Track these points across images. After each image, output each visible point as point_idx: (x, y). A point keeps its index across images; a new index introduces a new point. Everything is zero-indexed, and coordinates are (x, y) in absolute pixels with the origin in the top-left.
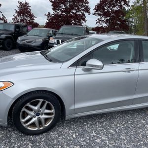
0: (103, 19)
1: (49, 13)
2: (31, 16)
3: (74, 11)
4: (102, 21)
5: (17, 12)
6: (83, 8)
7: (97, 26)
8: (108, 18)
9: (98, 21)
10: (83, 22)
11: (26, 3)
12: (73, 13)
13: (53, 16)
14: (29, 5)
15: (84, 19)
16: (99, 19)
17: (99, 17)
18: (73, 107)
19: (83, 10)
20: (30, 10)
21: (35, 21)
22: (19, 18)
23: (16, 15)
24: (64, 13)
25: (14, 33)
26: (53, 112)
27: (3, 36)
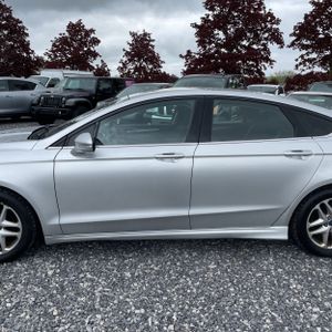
0: (314, 55)
1: (189, 52)
2: (155, 60)
3: (245, 43)
4: (310, 61)
5: (127, 54)
6: (266, 35)
7: (298, 72)
8: (328, 53)
9: (300, 60)
10: (267, 65)
11: (145, 34)
12: (244, 46)
13: (197, 56)
14: (152, 38)
15: (267, 59)
16: (302, 56)
17: (304, 52)
19: (266, 39)
20: (153, 46)
21: (162, 70)
22: (131, 67)
23: (125, 59)
24: (223, 50)
25: (95, 95)
26: (18, 225)
27: (71, 101)
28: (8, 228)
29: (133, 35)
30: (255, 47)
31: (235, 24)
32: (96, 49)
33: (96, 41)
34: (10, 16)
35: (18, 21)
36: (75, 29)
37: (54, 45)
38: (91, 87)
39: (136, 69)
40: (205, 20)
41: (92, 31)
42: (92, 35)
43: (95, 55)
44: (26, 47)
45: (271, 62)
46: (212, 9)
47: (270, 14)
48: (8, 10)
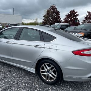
23: (84, 20)
29: (88, 12)
41: (77, 12)
42: (77, 13)
44: (59, 17)
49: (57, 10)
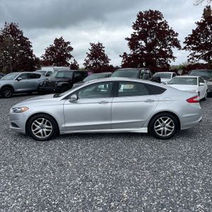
0: (199, 54)
1: (125, 53)
2: (105, 58)
3: (157, 47)
4: (197, 57)
5: (89, 55)
6: (170, 43)
7: (190, 63)
8: (207, 52)
9: (190, 56)
10: (171, 60)
12: (157, 49)
14: (103, 46)
15: (171, 57)
17: (192, 52)
18: (64, 126)
19: (170, 45)
20: (104, 51)
21: (109, 64)
22: (91, 63)
23: (88, 58)
24: (145, 52)
25: (72, 80)
26: (51, 127)
27: (60, 84)
28: (47, 128)
29: (92, 45)
30: (164, 49)
31: (151, 37)
32: (71, 53)
33: (71, 49)
34: (22, 36)
35: (27, 39)
36: (59, 42)
37: (46, 52)
38: (70, 76)
39: (94, 64)
40: (133, 35)
41: (69, 43)
42: (69, 45)
43: (70, 56)
44: (30, 53)
45: (174, 58)
46: (137, 29)
47: (171, 31)
48: (21, 32)
49: (24, 36)
